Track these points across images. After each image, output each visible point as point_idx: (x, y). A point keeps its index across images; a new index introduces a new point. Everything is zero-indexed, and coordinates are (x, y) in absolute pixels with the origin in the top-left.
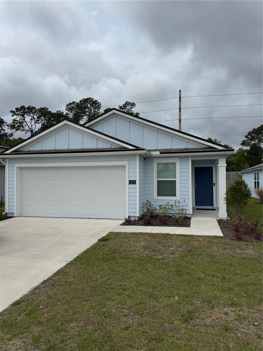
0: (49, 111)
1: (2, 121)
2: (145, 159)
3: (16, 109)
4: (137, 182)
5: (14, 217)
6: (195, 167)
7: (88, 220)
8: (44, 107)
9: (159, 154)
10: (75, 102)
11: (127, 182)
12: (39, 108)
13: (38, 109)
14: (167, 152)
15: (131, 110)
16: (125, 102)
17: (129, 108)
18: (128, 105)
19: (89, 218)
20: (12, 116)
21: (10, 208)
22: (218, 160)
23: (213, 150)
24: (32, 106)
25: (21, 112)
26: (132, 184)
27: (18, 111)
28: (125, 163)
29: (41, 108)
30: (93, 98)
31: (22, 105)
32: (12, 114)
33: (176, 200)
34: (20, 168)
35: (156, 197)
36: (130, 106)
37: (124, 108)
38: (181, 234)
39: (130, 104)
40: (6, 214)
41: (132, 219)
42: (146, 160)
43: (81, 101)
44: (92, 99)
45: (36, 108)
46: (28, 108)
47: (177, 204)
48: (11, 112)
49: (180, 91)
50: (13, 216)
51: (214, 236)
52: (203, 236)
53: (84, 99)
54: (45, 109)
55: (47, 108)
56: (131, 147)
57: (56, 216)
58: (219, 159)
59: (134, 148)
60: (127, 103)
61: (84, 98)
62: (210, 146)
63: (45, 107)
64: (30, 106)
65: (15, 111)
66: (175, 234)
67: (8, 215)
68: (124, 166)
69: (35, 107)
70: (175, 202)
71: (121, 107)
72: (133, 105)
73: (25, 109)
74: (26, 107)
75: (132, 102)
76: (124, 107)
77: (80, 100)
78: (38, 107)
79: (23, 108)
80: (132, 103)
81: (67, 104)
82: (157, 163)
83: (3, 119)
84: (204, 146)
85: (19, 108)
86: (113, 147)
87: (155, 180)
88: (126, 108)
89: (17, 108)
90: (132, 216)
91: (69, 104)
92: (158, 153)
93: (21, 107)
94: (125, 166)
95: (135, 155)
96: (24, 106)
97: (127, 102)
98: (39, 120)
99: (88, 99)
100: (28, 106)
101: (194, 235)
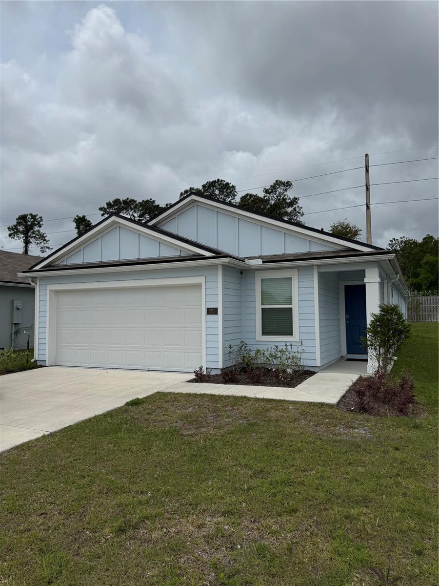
0: (157, 204)
1: (88, 224)
2: (241, 273)
3: (107, 204)
4: (220, 311)
5: (46, 366)
6: (345, 286)
7: (146, 372)
8: (149, 199)
9: (262, 263)
10: (193, 188)
11: (204, 311)
12: (141, 201)
13: (139, 203)
14: (278, 259)
15: (285, 193)
16: (274, 182)
17: (281, 191)
18: (279, 186)
19: (148, 371)
20: (103, 215)
21: (41, 352)
22: (364, 271)
23: (354, 254)
24: (130, 199)
25: (115, 209)
26: (211, 314)
27: (110, 208)
28: (200, 280)
29: (143, 201)
30: (223, 179)
31: (115, 199)
32: (102, 212)
33: (286, 342)
34: (56, 292)
35: (260, 337)
36: (282, 188)
37: (272, 192)
38: (265, 397)
39: (283, 184)
40: (36, 361)
41: (213, 373)
42: (243, 274)
43: (204, 186)
44: (222, 181)
45: (136, 201)
46: (125, 202)
47: (289, 348)
48: (101, 209)
49: (367, 155)
50: (44, 365)
51: (319, 403)
52: (302, 402)
53: (210, 182)
54: (151, 202)
55: (153, 200)
56: (208, 254)
57: (103, 366)
58: (366, 270)
59: (213, 255)
60: (278, 183)
61: (208, 181)
62: (349, 248)
63: (151, 199)
64: (128, 199)
65: (106, 207)
66: (256, 398)
67: (39, 363)
68: (199, 286)
69: (135, 199)
70: (286, 345)
71: (268, 190)
72: (288, 184)
73: (121, 203)
74: (121, 201)
75: (284, 180)
76: (272, 190)
77: (202, 184)
78: (139, 200)
79: (117, 201)
80: (286, 182)
81: (182, 193)
82: (261, 279)
83: (89, 221)
84: (339, 248)
85: (111, 202)
86: (183, 254)
87: (259, 307)
88: (276, 192)
89: (108, 202)
90: (213, 368)
91: (185, 192)
92: (259, 262)
93: (115, 200)
94: (201, 286)
95: (216, 265)
96: (119, 200)
97: (277, 181)
98: (142, 220)
99: (214, 182)
100: (125, 198)
101: (287, 401)
